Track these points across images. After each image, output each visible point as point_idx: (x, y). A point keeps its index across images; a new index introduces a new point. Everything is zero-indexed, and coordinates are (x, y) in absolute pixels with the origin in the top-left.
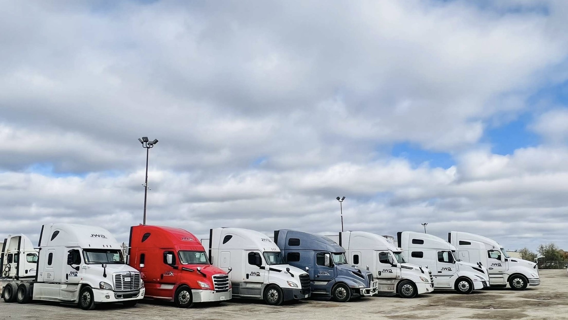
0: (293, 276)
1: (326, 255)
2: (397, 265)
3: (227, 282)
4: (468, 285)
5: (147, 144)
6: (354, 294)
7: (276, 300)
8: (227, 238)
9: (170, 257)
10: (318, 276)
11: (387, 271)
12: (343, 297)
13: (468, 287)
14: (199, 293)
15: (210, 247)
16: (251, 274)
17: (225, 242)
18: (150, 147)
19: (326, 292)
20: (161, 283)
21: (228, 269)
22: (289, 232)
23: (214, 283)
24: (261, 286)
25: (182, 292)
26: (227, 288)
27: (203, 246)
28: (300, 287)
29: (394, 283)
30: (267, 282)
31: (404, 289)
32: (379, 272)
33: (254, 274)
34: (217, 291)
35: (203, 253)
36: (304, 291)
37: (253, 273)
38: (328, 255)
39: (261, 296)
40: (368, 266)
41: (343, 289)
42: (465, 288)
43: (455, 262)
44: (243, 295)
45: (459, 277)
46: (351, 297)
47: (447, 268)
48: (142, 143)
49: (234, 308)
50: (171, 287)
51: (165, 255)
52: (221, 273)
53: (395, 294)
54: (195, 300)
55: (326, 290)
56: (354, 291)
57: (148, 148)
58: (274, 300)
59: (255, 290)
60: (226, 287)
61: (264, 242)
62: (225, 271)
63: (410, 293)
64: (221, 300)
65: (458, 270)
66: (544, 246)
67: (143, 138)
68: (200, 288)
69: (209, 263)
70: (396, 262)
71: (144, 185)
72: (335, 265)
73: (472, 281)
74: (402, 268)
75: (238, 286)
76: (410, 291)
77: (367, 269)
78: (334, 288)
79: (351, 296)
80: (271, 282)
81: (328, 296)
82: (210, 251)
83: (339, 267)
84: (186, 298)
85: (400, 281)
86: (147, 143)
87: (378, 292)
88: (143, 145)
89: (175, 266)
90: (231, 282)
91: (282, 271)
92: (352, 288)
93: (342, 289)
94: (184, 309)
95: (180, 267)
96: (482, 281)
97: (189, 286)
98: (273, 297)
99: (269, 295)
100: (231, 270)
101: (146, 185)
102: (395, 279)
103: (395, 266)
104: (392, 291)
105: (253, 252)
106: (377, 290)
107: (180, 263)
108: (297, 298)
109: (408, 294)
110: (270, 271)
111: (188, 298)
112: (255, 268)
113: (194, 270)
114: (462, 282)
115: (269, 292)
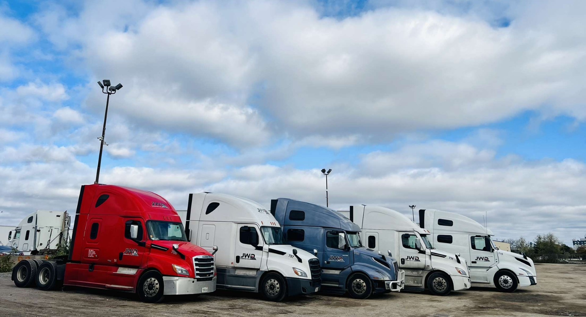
0: (300, 260)
1: (340, 234)
2: (425, 251)
3: (212, 267)
4: (511, 281)
5: (108, 89)
6: (377, 288)
7: (277, 294)
8: (212, 207)
9: (135, 229)
10: (328, 262)
11: (413, 259)
12: (362, 292)
13: (511, 283)
14: (174, 282)
15: (188, 217)
16: (242, 256)
17: (208, 212)
18: (112, 93)
19: (339, 284)
20: (118, 266)
21: (212, 248)
22: (290, 202)
23: (195, 267)
24: (255, 273)
25: (149, 280)
26: (211, 276)
27: (179, 216)
28: (309, 277)
29: (422, 275)
30: (264, 268)
31: (436, 283)
32: (402, 259)
33: (247, 257)
34: (198, 280)
35: (178, 226)
36: (314, 282)
37: (245, 255)
38: (342, 235)
39: (255, 288)
40: (389, 251)
41: (362, 281)
42: (508, 284)
43: (493, 250)
44: (229, 286)
45: (500, 270)
46: (372, 293)
47: (483, 257)
48: (103, 87)
49: (220, 305)
50: (132, 272)
51: (127, 225)
52: (203, 253)
53: (424, 290)
54: (167, 292)
55: (338, 282)
56: (377, 284)
57: (109, 94)
58: (273, 294)
59: (248, 279)
60: (210, 274)
61: (261, 213)
62: (208, 251)
63: (443, 289)
64: (203, 292)
65: (497, 261)
66: (542, 237)
67: (103, 81)
68: (175, 274)
69: (187, 240)
70: (424, 247)
71: (100, 139)
72: (351, 248)
73: (516, 275)
74: (432, 256)
75: (225, 273)
76: (444, 286)
77: (389, 255)
78: (349, 280)
79: (373, 291)
80: (271, 267)
81: (340, 290)
82: (188, 223)
83: (356, 251)
84: (153, 288)
85: (430, 272)
86: (109, 87)
87: (405, 286)
88: (103, 90)
89: (141, 241)
90: (216, 267)
91: (285, 253)
92: (374, 280)
93: (360, 281)
94: (150, 305)
95: (148, 243)
96: (529, 277)
97: (159, 271)
98: (273, 289)
99: (266, 287)
100: (216, 250)
101: (103, 138)
102: (423, 269)
103: (424, 252)
104: (420, 285)
105: (247, 226)
106: (404, 284)
107: (148, 238)
108: (306, 292)
109: (440, 290)
110: (269, 253)
111: (157, 289)
112: (249, 248)
113: (168, 249)
114: (504, 277)
115: (268, 283)
